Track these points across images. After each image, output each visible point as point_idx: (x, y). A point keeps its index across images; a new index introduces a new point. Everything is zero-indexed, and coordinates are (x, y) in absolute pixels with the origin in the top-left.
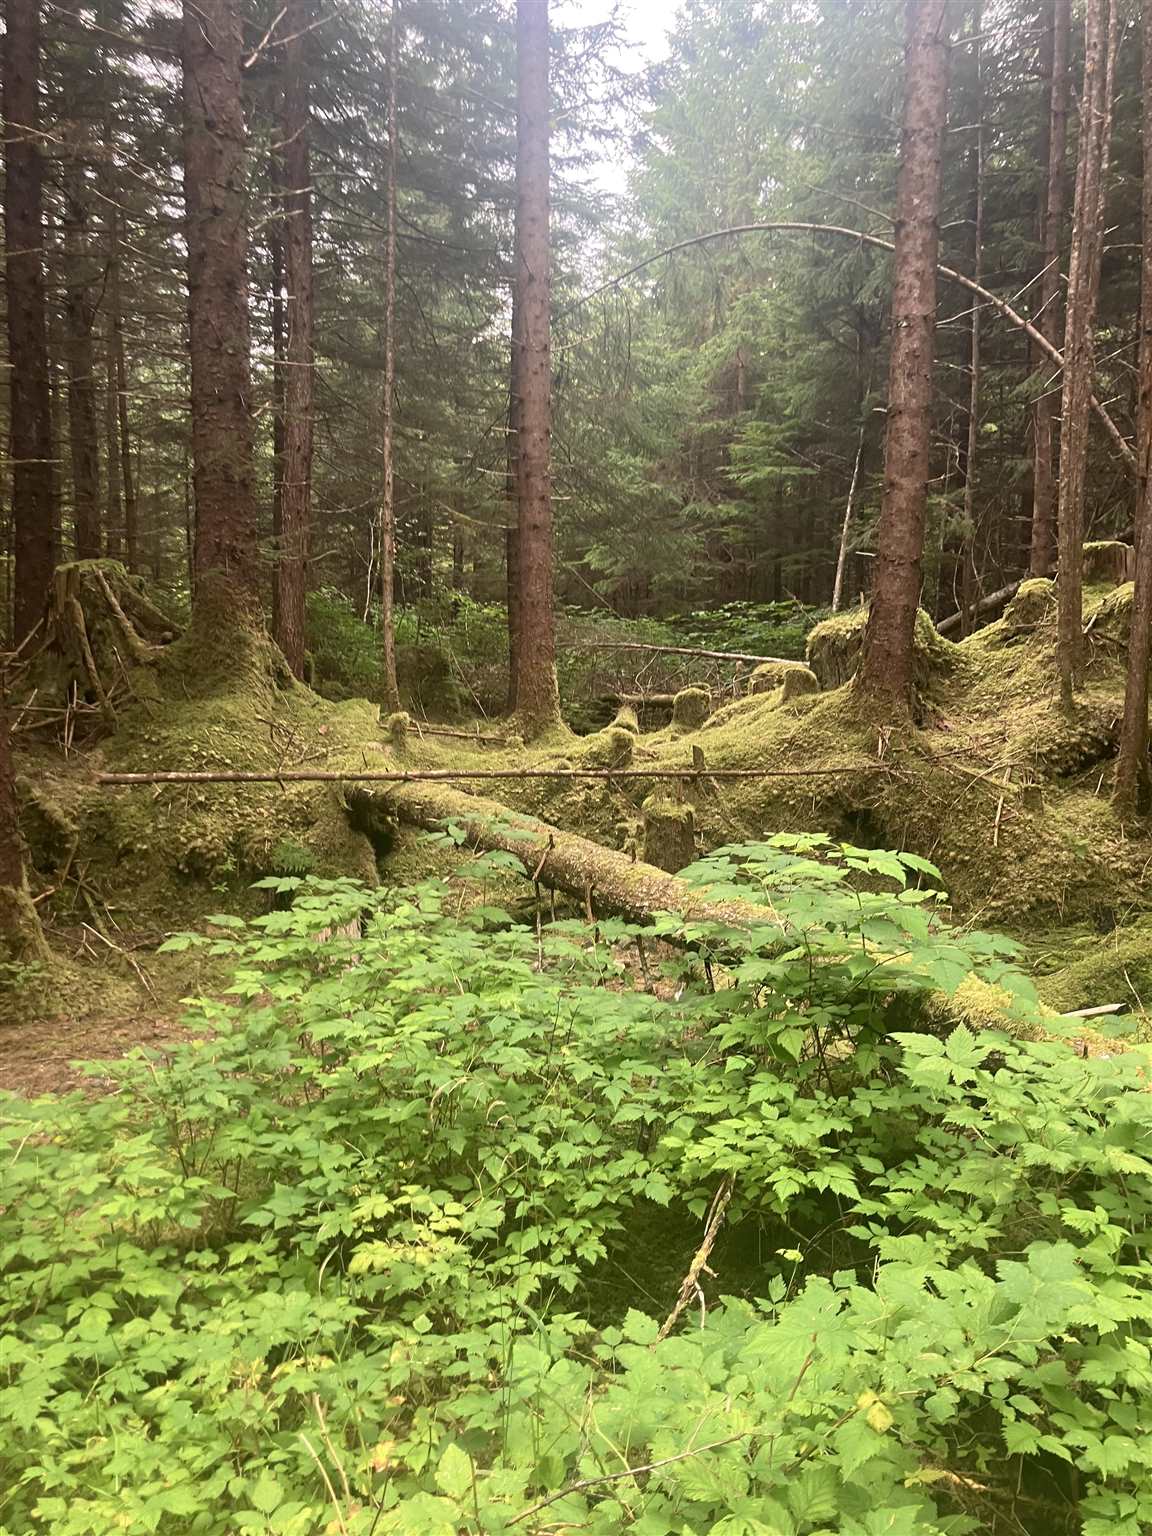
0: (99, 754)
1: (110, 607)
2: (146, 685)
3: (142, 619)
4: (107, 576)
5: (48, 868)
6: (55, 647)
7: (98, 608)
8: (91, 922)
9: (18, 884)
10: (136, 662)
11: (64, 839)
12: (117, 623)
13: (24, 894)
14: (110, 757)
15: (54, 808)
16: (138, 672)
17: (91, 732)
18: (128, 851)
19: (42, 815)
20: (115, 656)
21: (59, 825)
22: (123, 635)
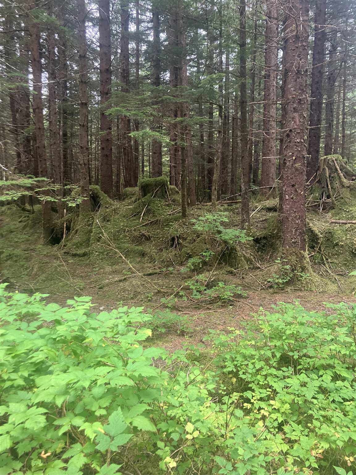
0: (330, 214)
1: (336, 169)
2: (346, 193)
3: (346, 173)
4: (336, 160)
5: (313, 247)
6: (319, 182)
7: (333, 170)
8: (324, 264)
9: (305, 251)
10: (343, 186)
11: (318, 239)
12: (338, 174)
13: (306, 254)
14: (333, 215)
15: (316, 230)
16: (344, 189)
17: (327, 208)
18: (337, 244)
19: (312, 231)
20: (337, 184)
21: (317, 235)
22: (340, 178)
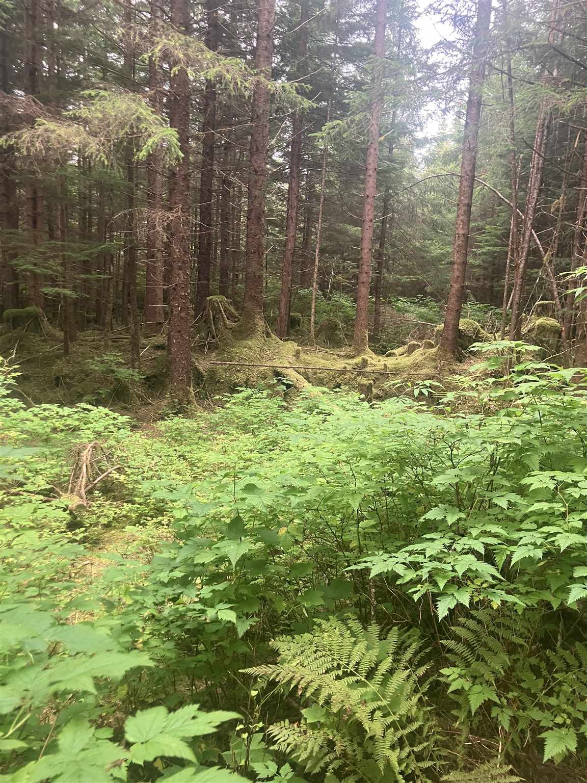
0: (214, 354)
1: (221, 311)
2: (228, 335)
3: (230, 314)
4: (221, 302)
5: (198, 384)
6: (205, 322)
7: (217, 311)
8: (208, 399)
9: (190, 387)
10: (226, 328)
11: (203, 377)
12: (222, 316)
13: (191, 389)
14: (217, 355)
15: (200, 368)
16: (226, 331)
17: (212, 347)
18: (219, 381)
19: (198, 370)
20: (221, 326)
21: (202, 373)
22: (224, 319)
